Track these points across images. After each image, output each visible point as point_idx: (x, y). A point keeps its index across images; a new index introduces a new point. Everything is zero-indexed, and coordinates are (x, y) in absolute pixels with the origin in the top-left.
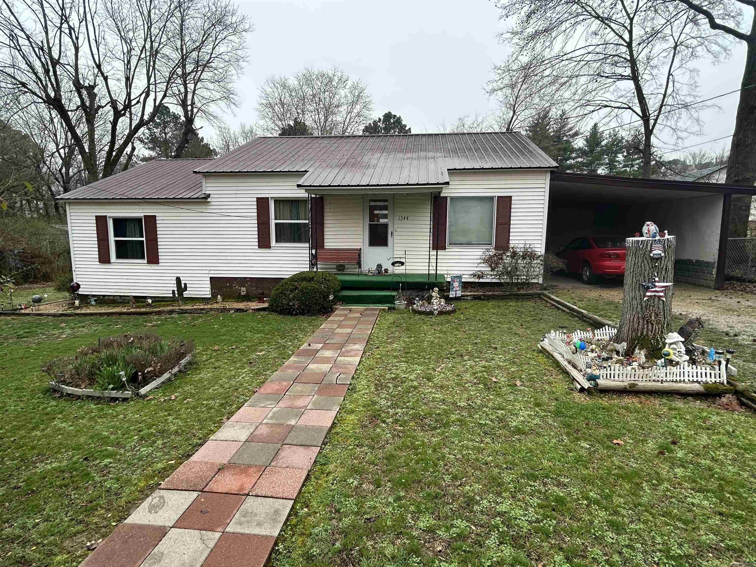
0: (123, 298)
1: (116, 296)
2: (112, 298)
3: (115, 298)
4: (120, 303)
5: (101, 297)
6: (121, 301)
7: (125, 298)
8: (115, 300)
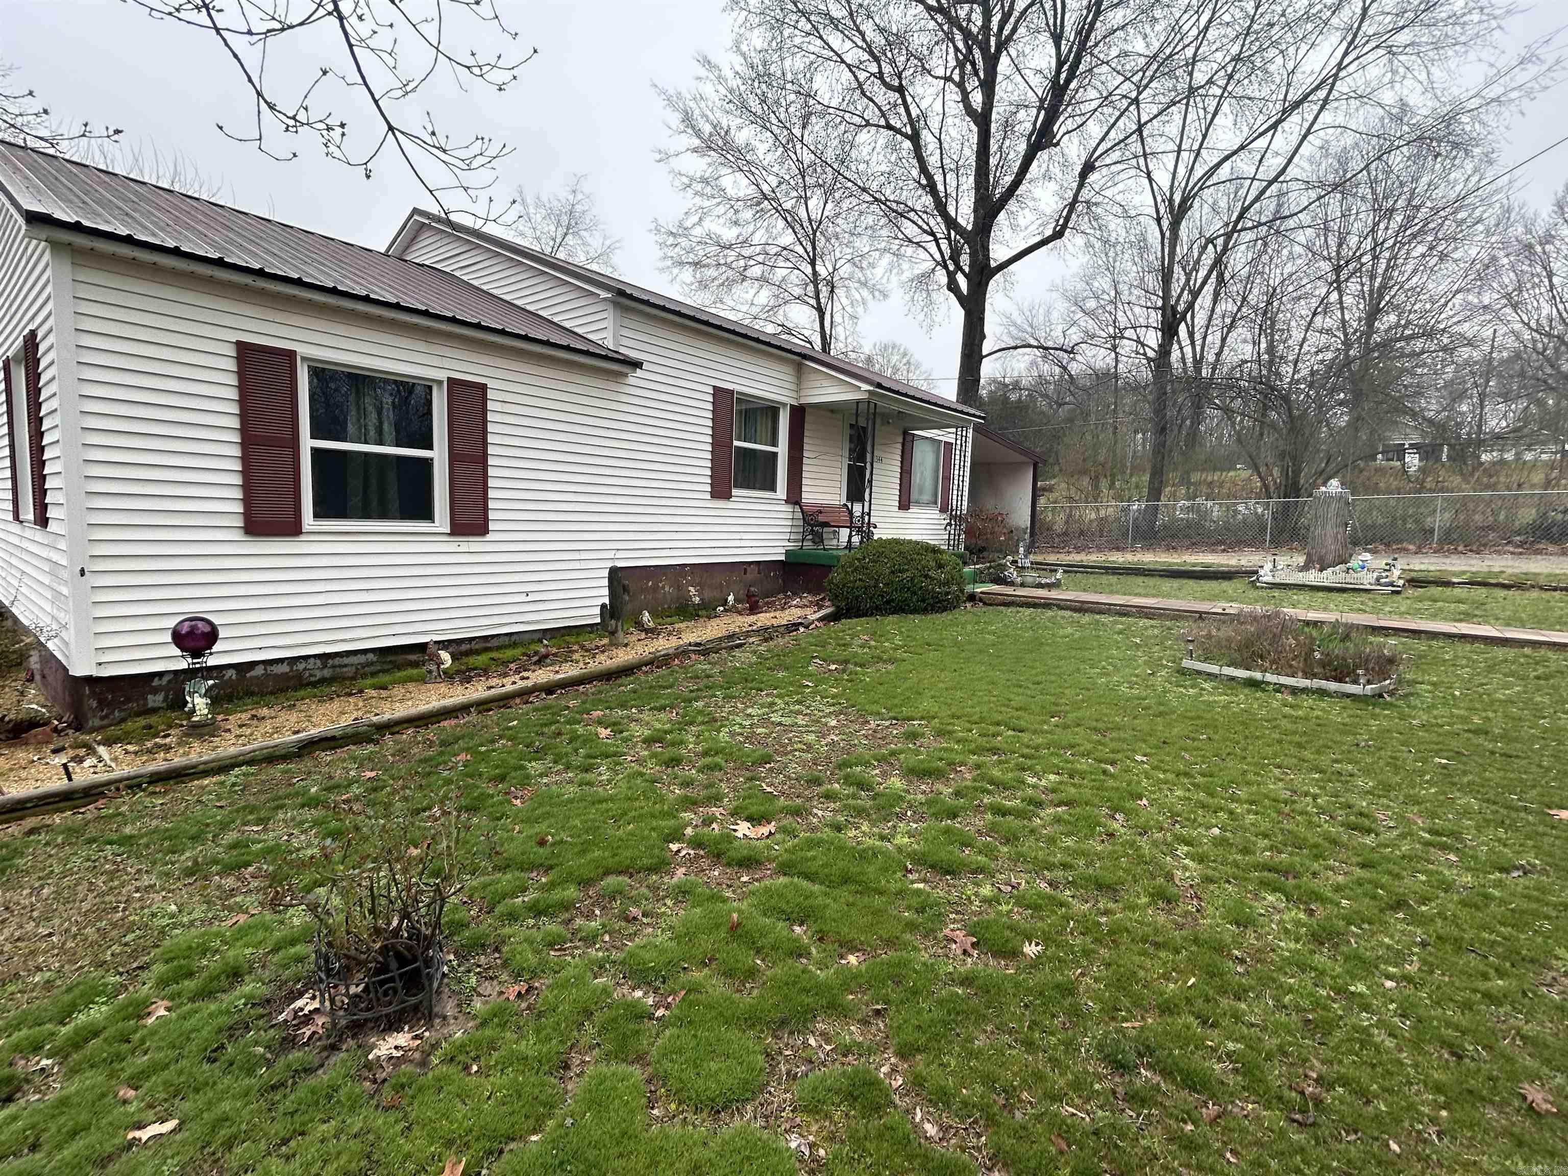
0: (337, 661)
1: (306, 658)
2: (284, 668)
3: (301, 666)
4: (323, 681)
5: (231, 673)
6: (327, 673)
7: (346, 661)
8: (299, 676)
